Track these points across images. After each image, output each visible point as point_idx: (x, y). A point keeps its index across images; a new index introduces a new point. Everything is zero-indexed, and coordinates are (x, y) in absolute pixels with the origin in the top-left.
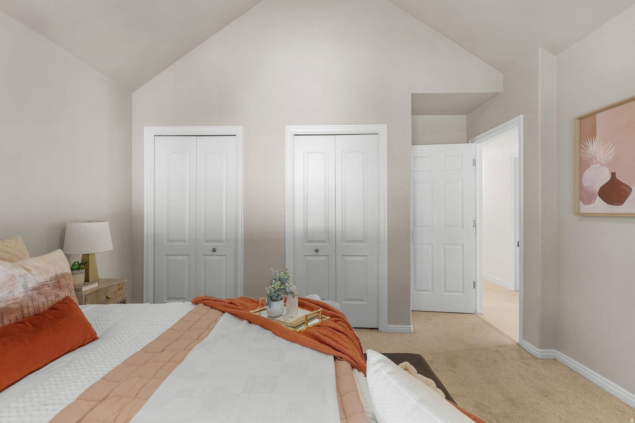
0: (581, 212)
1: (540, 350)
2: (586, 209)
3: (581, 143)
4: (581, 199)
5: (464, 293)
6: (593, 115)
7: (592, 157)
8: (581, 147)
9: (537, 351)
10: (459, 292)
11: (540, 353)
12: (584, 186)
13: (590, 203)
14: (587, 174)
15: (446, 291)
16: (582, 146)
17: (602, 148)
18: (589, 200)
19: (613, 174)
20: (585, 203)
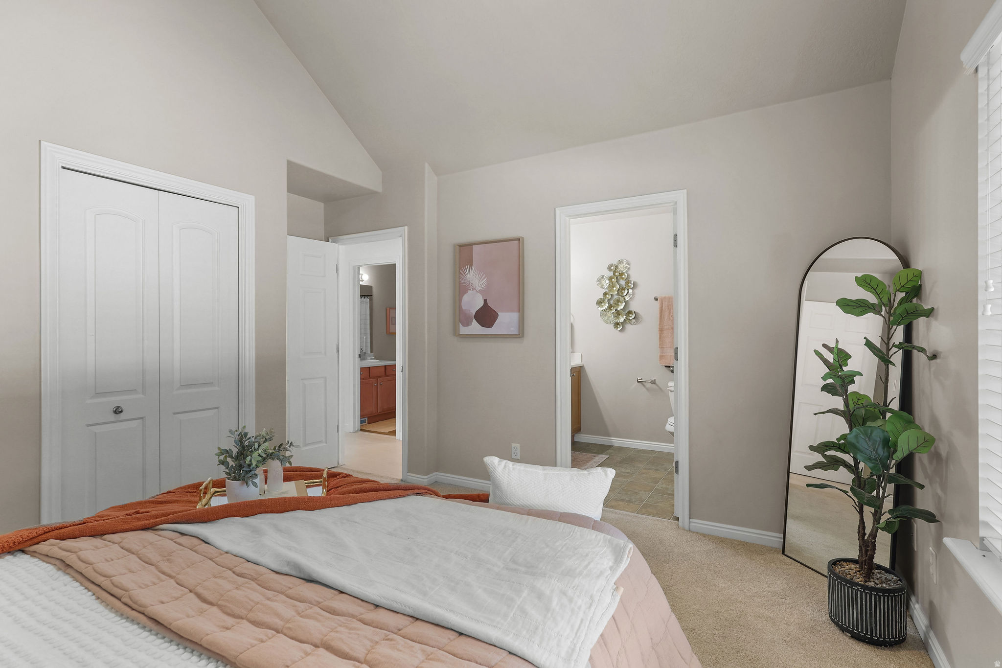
0: (461, 333)
1: (426, 477)
2: (464, 330)
3: (460, 269)
4: (460, 321)
5: (326, 443)
6: (470, 245)
7: (469, 284)
8: (460, 273)
9: (423, 479)
10: (321, 442)
11: (426, 480)
12: (463, 309)
13: (468, 325)
14: (466, 298)
15: (306, 445)
16: (461, 271)
17: (477, 277)
18: (467, 324)
19: (485, 301)
20: (463, 325)
